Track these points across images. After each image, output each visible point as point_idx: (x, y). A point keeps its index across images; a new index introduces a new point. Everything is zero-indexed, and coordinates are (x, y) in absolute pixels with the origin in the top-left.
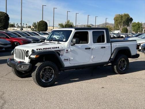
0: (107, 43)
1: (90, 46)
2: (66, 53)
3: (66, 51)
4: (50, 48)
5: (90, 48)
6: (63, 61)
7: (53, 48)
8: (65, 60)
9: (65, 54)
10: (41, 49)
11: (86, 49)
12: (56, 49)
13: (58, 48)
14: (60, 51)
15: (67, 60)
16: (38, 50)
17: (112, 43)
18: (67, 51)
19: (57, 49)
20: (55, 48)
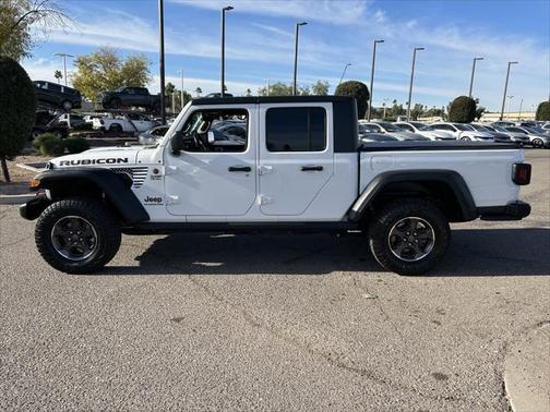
0: (335, 151)
1: (250, 162)
2: (152, 178)
3: (150, 172)
4: (98, 162)
5: (247, 169)
6: (143, 203)
7: (108, 161)
8: (149, 199)
9: (147, 182)
10: (72, 163)
11: (232, 169)
12: (116, 166)
13: (126, 160)
14: (130, 170)
15: (159, 200)
16: (65, 166)
17: (362, 153)
18: (156, 171)
19: (122, 165)
20: (114, 160)
